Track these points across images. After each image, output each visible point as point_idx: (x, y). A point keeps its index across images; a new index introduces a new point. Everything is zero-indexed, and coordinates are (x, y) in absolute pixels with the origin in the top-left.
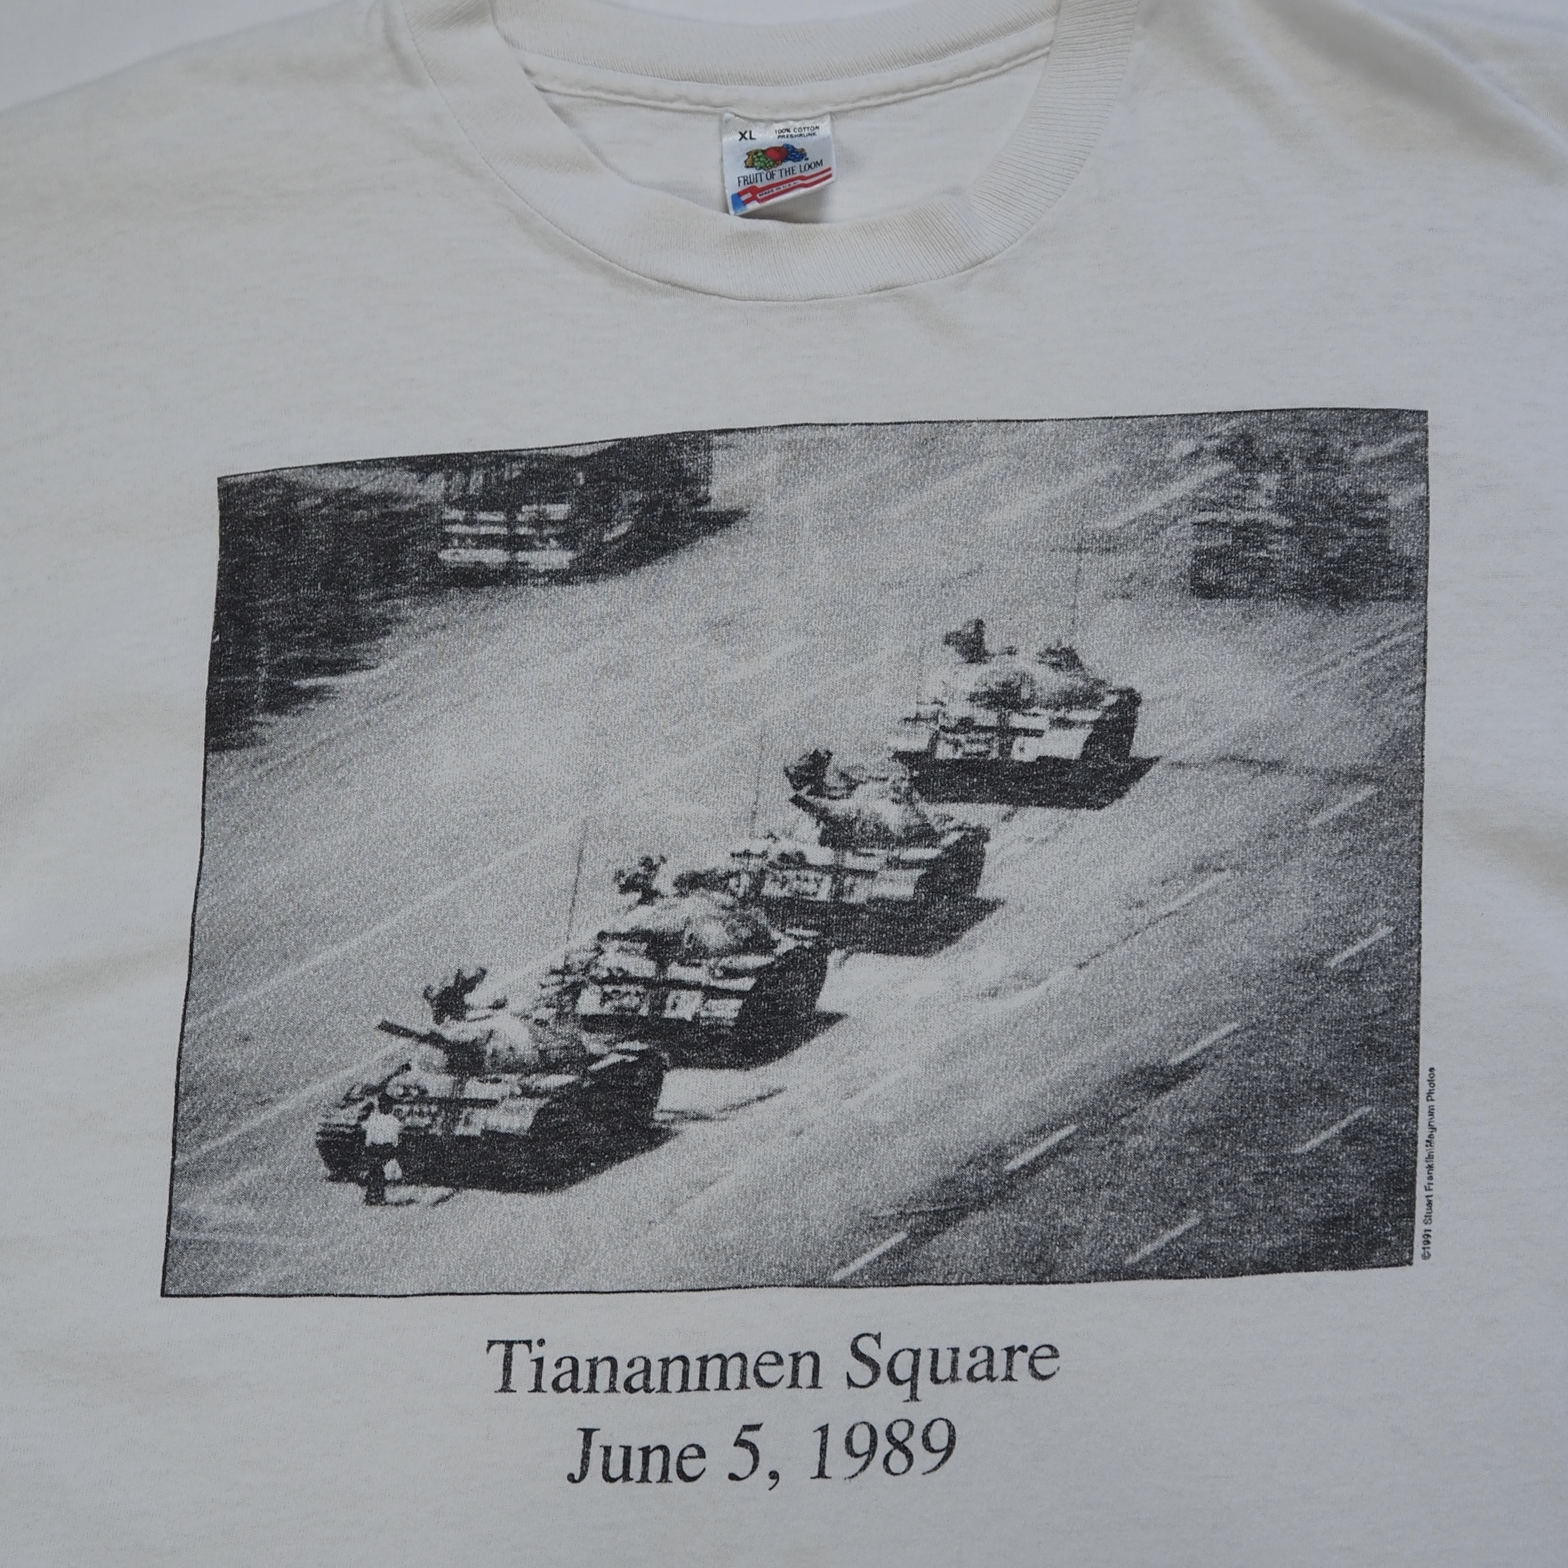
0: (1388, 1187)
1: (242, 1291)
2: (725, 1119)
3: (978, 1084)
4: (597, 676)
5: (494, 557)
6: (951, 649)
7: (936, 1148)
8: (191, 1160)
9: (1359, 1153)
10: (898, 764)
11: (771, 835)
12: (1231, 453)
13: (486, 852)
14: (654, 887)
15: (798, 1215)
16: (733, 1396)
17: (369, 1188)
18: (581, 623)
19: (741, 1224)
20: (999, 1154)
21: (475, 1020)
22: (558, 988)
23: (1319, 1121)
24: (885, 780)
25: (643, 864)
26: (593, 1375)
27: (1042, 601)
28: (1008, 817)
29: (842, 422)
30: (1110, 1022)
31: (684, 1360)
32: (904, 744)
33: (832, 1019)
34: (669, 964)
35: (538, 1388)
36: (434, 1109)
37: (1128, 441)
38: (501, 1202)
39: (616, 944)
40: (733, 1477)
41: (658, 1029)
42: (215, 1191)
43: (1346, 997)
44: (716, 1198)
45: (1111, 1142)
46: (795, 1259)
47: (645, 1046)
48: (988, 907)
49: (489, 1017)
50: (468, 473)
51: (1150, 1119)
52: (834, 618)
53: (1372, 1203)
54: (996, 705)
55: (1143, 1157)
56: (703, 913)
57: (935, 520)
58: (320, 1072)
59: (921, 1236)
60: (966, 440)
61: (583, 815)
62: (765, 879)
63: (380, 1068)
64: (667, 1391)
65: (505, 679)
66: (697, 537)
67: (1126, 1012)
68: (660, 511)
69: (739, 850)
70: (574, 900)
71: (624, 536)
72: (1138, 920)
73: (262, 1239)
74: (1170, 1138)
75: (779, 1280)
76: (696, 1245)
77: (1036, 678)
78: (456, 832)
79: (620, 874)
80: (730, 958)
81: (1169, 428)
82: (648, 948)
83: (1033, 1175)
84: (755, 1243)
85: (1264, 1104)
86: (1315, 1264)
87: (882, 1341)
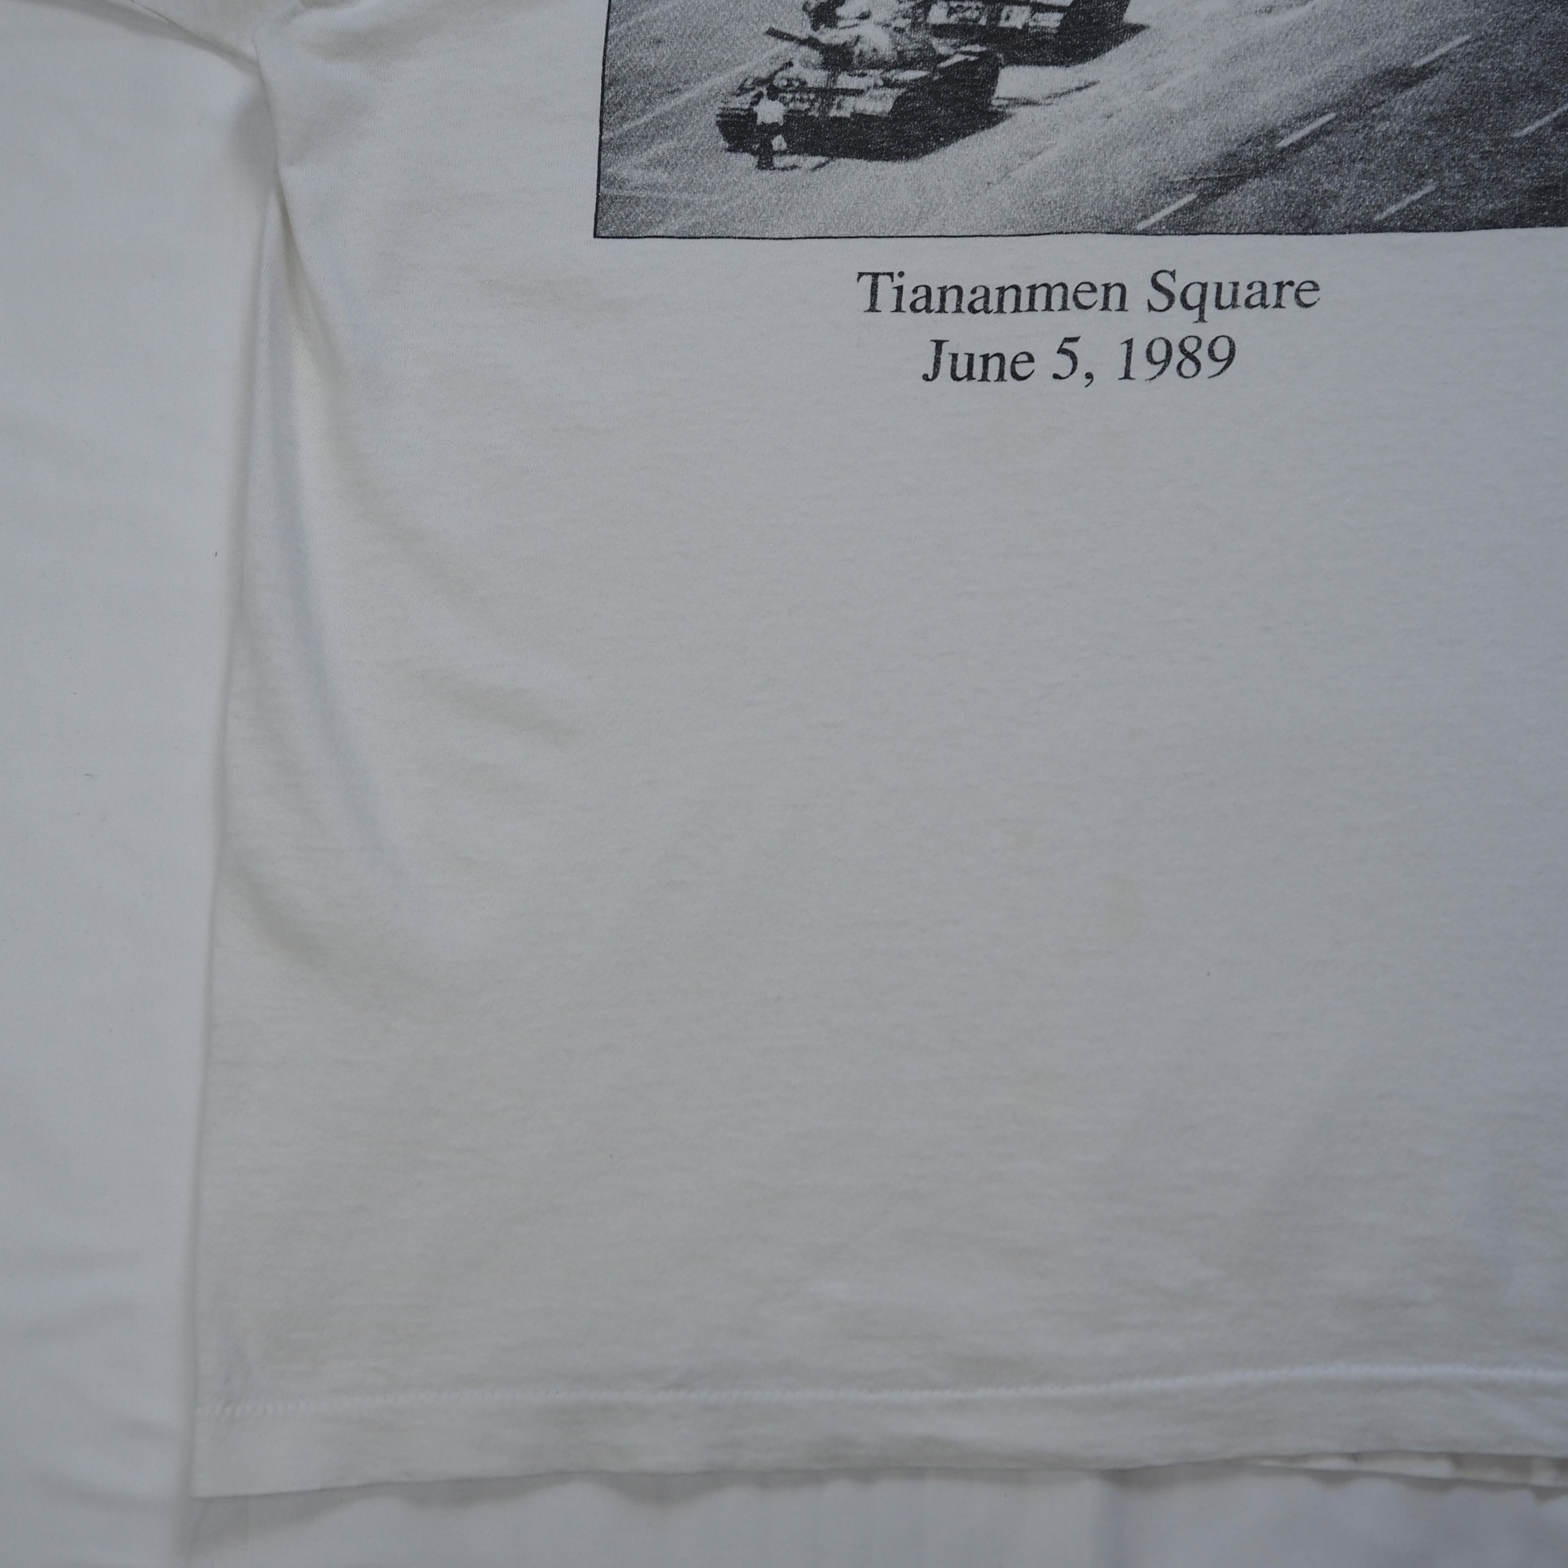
1: (659, 234)
2: (1050, 104)
3: (1255, 81)
7: (1221, 129)
8: (615, 135)
15: (1109, 179)
16: (1057, 316)
17: (760, 156)
19: (1063, 185)
20: (1272, 135)
21: (845, 28)
22: (913, 3)
23: (1535, 112)
26: (943, 300)
30: (1364, 33)
31: (1017, 288)
33: (1136, 29)
35: (899, 309)
36: (812, 96)
38: (867, 168)
40: (1056, 376)
41: (995, 35)
42: (634, 159)
44: (1043, 164)
45: (1364, 127)
46: (1106, 212)
47: (984, 49)
49: (856, 25)
51: (1396, 109)
55: (1389, 138)
58: (719, 67)
59: (1208, 197)
63: (768, 64)
64: (1002, 312)
67: (1378, 26)
73: (674, 196)
74: (1412, 124)
75: (1094, 228)
76: (1026, 201)
83: (1300, 151)
84: (1074, 199)
85: (1489, 98)
86: (1529, 222)
87: (1176, 276)
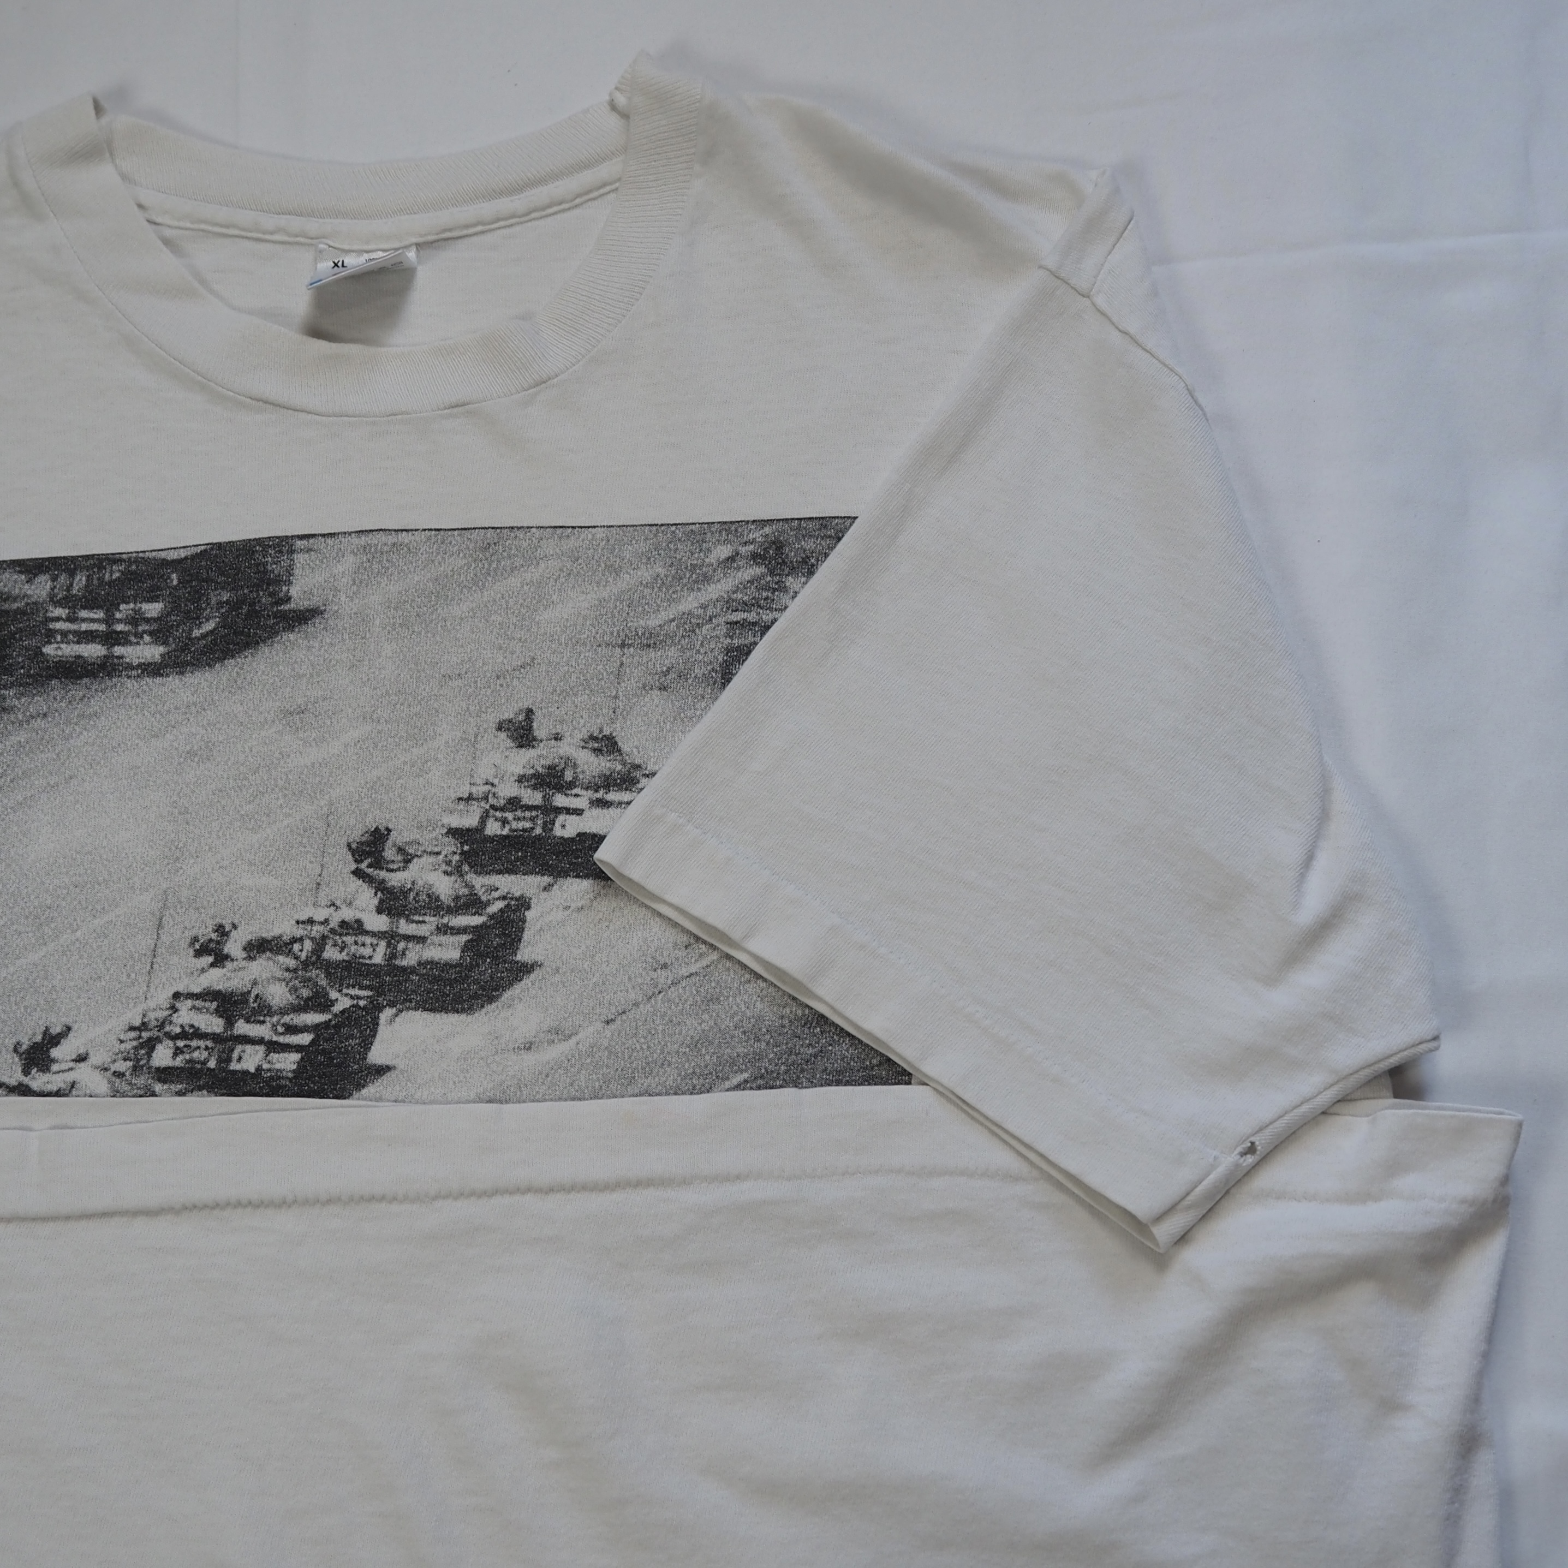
4: (182, 760)
5: (93, 651)
6: (503, 735)
10: (450, 839)
11: (333, 905)
12: (763, 557)
13: (75, 920)
14: (226, 951)
18: (169, 712)
21: (59, 1072)
22: (135, 1043)
24: (438, 853)
25: (216, 931)
27: (587, 692)
28: (546, 889)
29: (413, 527)
32: (456, 821)
33: (381, 1070)
34: (236, 1021)
37: (671, 546)
39: (189, 1003)
41: (225, 1079)
43: (847, 1050)
48: (527, 969)
49: (71, 1069)
50: (72, 574)
52: (398, 706)
54: (541, 785)
56: (269, 975)
57: (493, 618)
60: (525, 544)
61: (164, 886)
62: (326, 944)
65: (99, 763)
66: (277, 633)
68: (245, 609)
69: (304, 917)
70: (152, 963)
71: (212, 632)
72: (662, 980)
77: (578, 762)
78: (49, 902)
79: (195, 939)
80: (291, 1016)
81: (709, 535)
82: (218, 1006)
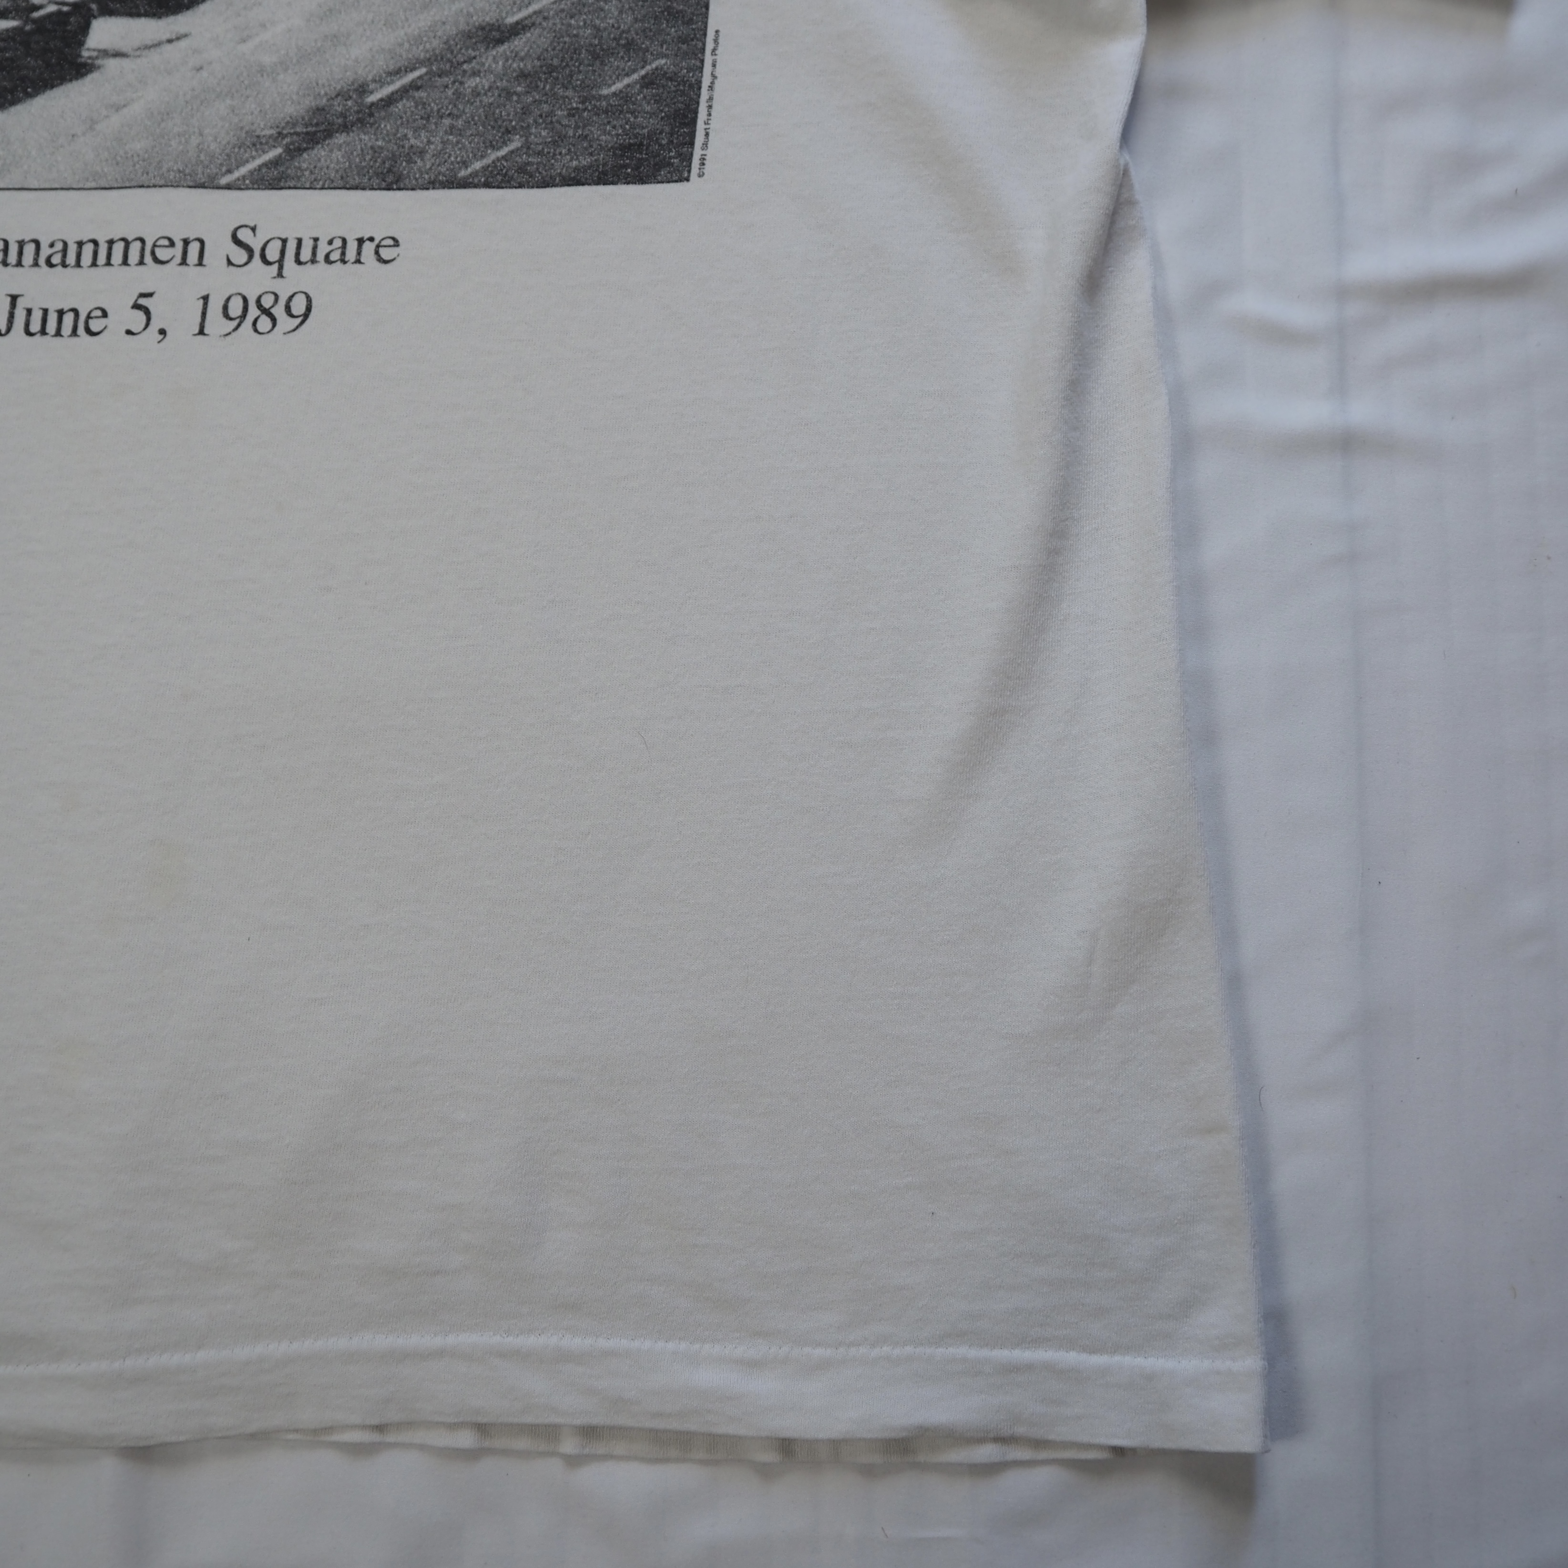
0: (675, 121)
2: (139, 56)
3: (349, 35)
7: (311, 83)
9: (653, 95)
15: (194, 132)
16: (133, 271)
19: (147, 138)
20: (362, 90)
23: (624, 70)
26: (20, 253)
31: (95, 243)
40: (129, 332)
44: (128, 117)
45: (454, 82)
46: (190, 166)
51: (487, 65)
53: (661, 133)
55: (479, 94)
59: (294, 152)
64: (80, 266)
74: (502, 80)
75: (176, 182)
76: (109, 153)
83: (388, 106)
84: (157, 153)
85: (579, 54)
86: (611, 179)
87: (257, 231)
